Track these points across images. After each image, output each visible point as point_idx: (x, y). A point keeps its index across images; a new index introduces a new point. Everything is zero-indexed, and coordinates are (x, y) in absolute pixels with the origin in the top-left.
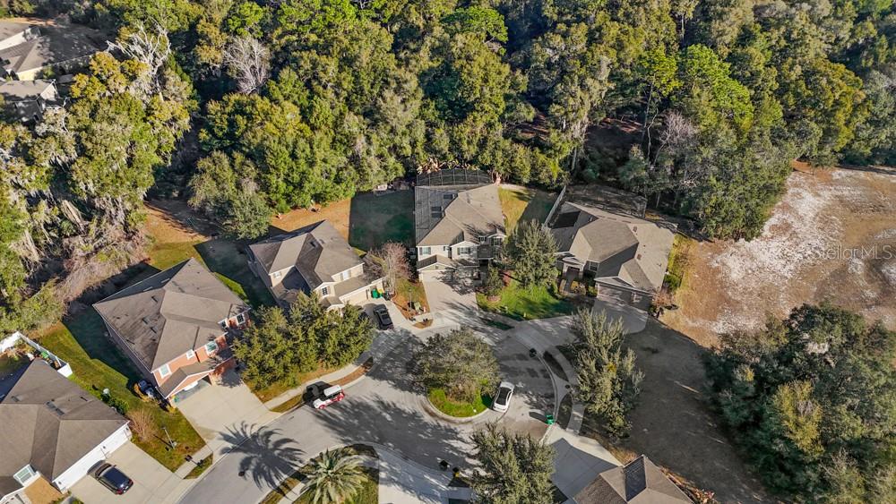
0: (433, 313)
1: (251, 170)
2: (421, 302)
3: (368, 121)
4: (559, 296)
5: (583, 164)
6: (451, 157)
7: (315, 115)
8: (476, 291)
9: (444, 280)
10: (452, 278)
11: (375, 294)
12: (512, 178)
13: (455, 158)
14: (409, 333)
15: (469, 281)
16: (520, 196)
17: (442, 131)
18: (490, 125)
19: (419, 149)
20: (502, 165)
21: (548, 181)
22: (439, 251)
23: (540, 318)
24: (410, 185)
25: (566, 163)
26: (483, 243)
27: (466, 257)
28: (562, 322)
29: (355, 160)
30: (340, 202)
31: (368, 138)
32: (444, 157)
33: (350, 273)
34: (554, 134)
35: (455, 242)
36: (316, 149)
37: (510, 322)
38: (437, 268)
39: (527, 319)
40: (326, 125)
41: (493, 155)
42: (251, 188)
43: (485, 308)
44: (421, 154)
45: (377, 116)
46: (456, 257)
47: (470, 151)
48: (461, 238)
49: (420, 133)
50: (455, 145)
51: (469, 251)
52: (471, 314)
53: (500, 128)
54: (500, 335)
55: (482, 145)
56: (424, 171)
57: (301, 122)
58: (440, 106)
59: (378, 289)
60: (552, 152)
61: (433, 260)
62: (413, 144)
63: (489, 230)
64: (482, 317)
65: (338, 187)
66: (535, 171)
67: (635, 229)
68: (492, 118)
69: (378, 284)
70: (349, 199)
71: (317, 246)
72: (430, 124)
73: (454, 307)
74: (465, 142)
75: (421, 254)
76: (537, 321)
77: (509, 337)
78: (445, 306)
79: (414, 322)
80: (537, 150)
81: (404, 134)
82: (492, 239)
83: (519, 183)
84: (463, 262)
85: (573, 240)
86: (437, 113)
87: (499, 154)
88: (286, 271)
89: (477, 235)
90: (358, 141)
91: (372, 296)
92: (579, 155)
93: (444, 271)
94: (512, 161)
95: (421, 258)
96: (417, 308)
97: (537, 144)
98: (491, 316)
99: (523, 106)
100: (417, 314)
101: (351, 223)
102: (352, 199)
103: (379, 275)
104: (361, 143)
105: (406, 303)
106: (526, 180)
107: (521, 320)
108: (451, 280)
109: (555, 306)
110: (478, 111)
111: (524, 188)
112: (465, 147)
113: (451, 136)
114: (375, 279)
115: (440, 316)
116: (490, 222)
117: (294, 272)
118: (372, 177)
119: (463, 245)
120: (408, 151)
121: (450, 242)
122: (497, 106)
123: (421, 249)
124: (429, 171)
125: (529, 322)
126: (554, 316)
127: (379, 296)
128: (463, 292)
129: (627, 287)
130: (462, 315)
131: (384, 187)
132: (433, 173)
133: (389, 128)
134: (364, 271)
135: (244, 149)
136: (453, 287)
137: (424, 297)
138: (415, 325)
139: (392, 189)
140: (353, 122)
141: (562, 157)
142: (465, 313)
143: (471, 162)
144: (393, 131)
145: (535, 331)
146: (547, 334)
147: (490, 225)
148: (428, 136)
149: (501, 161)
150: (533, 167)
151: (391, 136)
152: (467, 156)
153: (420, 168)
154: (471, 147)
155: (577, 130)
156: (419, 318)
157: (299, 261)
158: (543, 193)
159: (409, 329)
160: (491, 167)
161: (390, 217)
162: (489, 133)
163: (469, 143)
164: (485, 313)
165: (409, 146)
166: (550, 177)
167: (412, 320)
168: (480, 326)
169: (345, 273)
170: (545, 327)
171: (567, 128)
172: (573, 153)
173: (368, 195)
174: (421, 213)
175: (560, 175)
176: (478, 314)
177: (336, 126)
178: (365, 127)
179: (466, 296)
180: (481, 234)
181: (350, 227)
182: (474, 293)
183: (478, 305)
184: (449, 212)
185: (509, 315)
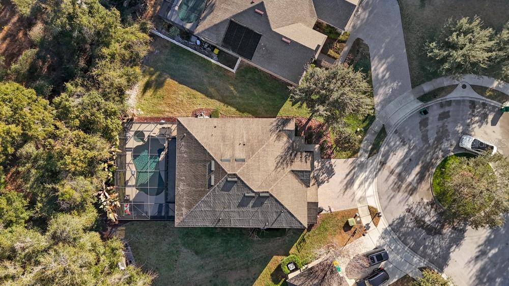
0: (359, 206)
8: (329, 158)
14: (386, 230)
28: (380, 76)
37: (376, 127)
43: (356, 151)
52: (362, 166)
54: (392, 139)
63: (285, 139)
64: (367, 155)
73: (350, 183)
77: (396, 132)
78: (349, 192)
79: (372, 225)
96: (352, 222)
98: (367, 146)
100: (360, 222)
105: (344, 234)
107: (374, 117)
115: (363, 199)
125: (378, 108)
128: (330, 172)
130: (362, 176)
136: (323, 182)
138: (376, 225)
142: (361, 172)
145: (391, 105)
146: (395, 94)
147: (279, 137)
156: (366, 219)
159: (381, 231)
164: (361, 151)
168: (379, 158)
170: (386, 94)
176: (363, 159)
179: (335, 169)
182: (333, 161)
183: (350, 157)
184: (257, 185)
185: (366, 130)
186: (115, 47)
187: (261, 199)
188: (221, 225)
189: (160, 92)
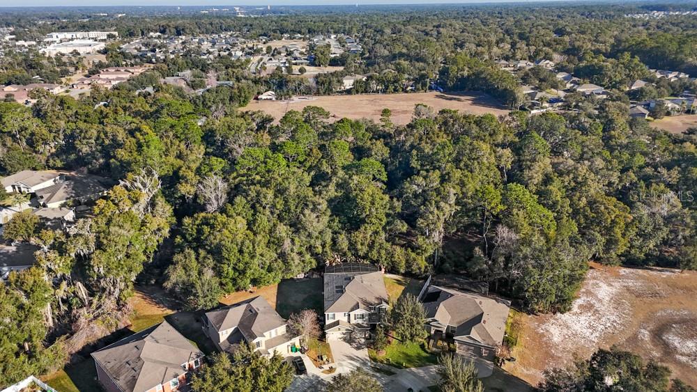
0: (336, 363)
1: (211, 262)
2: (328, 356)
3: (293, 229)
4: (429, 351)
5: (442, 260)
6: (349, 254)
7: (257, 225)
8: (368, 347)
9: (345, 340)
10: (350, 337)
11: (294, 349)
12: (392, 270)
13: (352, 255)
14: (319, 377)
15: (363, 340)
16: (399, 282)
17: (343, 236)
18: (376, 233)
19: (328, 249)
20: (386, 259)
21: (418, 271)
22: (341, 317)
23: (415, 367)
24: (320, 275)
25: (430, 259)
26: (372, 311)
27: (360, 321)
28: (431, 370)
29: (282, 256)
30: (270, 286)
31: (293, 240)
32: (345, 254)
33: (276, 332)
34: (420, 239)
35: (352, 310)
36: (256, 247)
37: (393, 370)
38: (339, 329)
39: (406, 367)
40: (264, 231)
41: (379, 253)
42: (209, 274)
43: (374, 360)
44: (329, 252)
45: (299, 226)
46: (353, 321)
47: (363, 250)
48: (357, 307)
49: (328, 237)
50: (352, 246)
51: (363, 316)
52: (364, 364)
53: (383, 235)
54: (385, 379)
55: (371, 246)
56: (331, 264)
57: (247, 229)
58: (342, 221)
59: (296, 345)
60: (420, 251)
61: (337, 323)
62: (323, 246)
63: (376, 302)
64: (372, 366)
65: (269, 274)
66: (409, 264)
67: (481, 303)
68: (378, 228)
69: (296, 341)
70: (277, 284)
71: (254, 312)
72: (335, 233)
73: (352, 359)
74: (359, 243)
75: (328, 319)
76: (413, 369)
77: (393, 381)
78: (345, 358)
79: (322, 370)
80: (409, 249)
81: (317, 238)
82: (379, 308)
83: (397, 272)
84: (358, 325)
85: (436, 311)
86: (340, 225)
87: (383, 252)
88: (230, 331)
89: (368, 305)
90: (285, 242)
91: (292, 351)
92: (439, 254)
93: (344, 332)
94: (392, 256)
95: (328, 322)
96: (324, 359)
97: (410, 246)
98: (379, 365)
99: (399, 221)
100: (324, 363)
101: (277, 301)
102: (279, 285)
103: (297, 334)
104: (287, 243)
105: (316, 356)
106: (402, 271)
107: (401, 368)
108: (349, 339)
109: (426, 358)
110: (368, 223)
111: (401, 277)
112: (359, 247)
113: (350, 240)
114: (293, 337)
115: (341, 365)
116: (378, 296)
117: (236, 331)
118: (294, 268)
119: (358, 312)
120: (320, 250)
121: (349, 309)
122: (381, 220)
123: (328, 315)
124: (334, 264)
125: (407, 370)
126: (426, 365)
127: (296, 351)
128: (358, 348)
129: (477, 343)
130: (357, 364)
131: (301, 276)
132: (337, 265)
133: (307, 233)
134: (287, 331)
135: (207, 247)
136: (351, 345)
137: (330, 351)
138: (323, 372)
139: (307, 277)
140: (282, 229)
141: (427, 255)
142: (360, 363)
143: (364, 258)
144: (309, 235)
145: (412, 376)
146: (421, 378)
147: (377, 298)
148: (334, 241)
149: (384, 257)
150: (407, 261)
151: (309, 239)
152: (361, 253)
153: (328, 262)
154: (363, 247)
155: (437, 237)
156: (326, 367)
157: (241, 323)
158: (415, 281)
159: (318, 375)
160: (377, 261)
161: (305, 296)
162: (375, 238)
163: (362, 244)
164: (375, 363)
165: (321, 247)
166: (420, 269)
167: (321, 368)
168: (371, 373)
169: (273, 331)
170: (419, 373)
171: (429, 235)
172: (434, 253)
173: (290, 282)
174: (328, 291)
175: (426, 267)
176: (369, 364)
177: (271, 232)
178: (290, 233)
179: (359, 351)
180: (371, 305)
181: (277, 303)
182: (367, 349)
183: (370, 357)
184: (349, 289)
185: (392, 365)
186: (413, 255)
187: (341, 291)
188: (325, 286)
189: (397, 285)
